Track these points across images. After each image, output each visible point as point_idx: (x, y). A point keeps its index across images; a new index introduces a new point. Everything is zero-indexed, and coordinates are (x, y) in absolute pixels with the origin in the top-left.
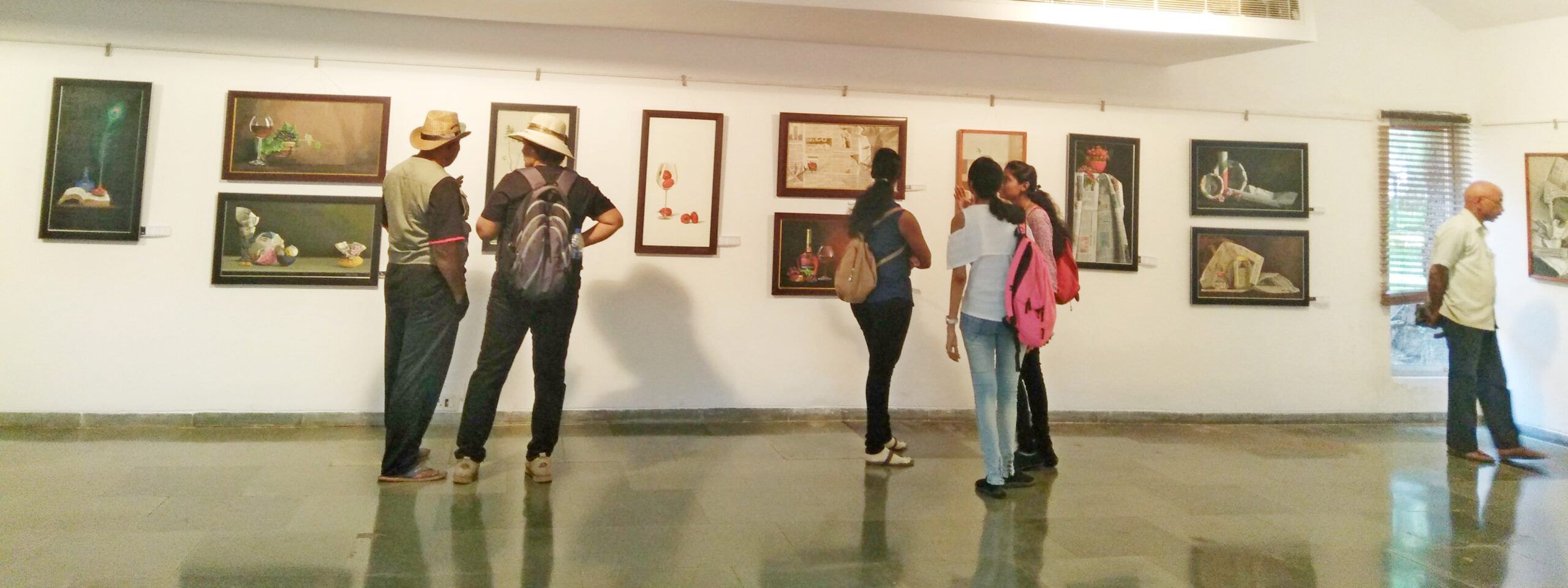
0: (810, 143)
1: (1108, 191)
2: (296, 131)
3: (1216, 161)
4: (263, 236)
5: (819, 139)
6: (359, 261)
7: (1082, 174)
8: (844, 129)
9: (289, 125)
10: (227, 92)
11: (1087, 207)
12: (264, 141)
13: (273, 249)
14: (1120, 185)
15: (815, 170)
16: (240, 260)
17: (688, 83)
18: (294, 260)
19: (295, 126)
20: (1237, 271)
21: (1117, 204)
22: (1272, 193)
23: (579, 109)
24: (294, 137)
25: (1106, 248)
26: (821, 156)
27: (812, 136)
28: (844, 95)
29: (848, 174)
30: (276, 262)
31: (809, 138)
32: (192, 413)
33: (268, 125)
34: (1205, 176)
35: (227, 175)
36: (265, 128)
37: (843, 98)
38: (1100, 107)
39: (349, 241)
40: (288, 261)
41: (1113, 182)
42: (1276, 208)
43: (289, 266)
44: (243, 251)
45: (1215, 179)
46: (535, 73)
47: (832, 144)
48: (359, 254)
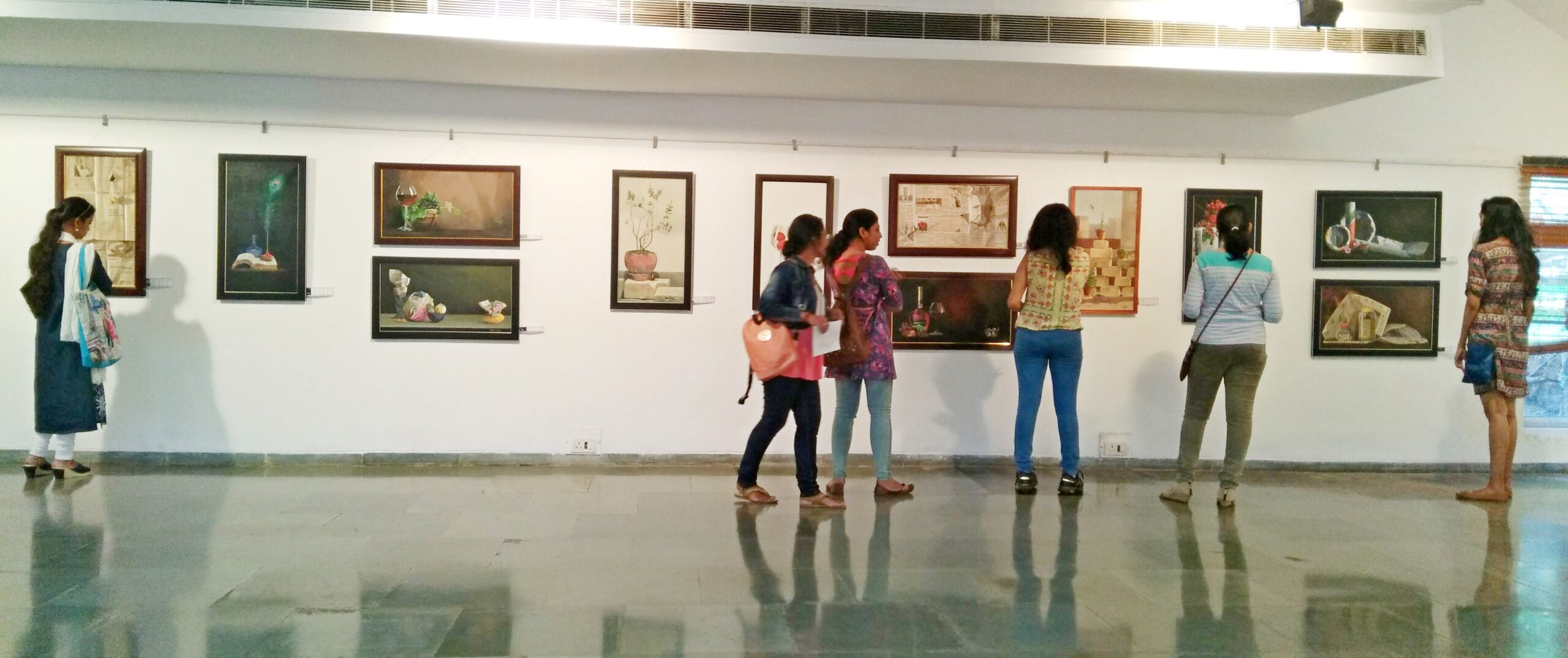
0: (920, 203)
2: (437, 199)
3: (1341, 213)
4: (414, 295)
5: (929, 199)
6: (501, 317)
7: (1201, 229)
8: (954, 189)
9: (431, 194)
10: (374, 164)
12: (410, 209)
13: (424, 307)
15: (926, 230)
16: (396, 317)
17: (798, 147)
18: (441, 319)
19: (436, 194)
20: (1362, 323)
22: (1402, 244)
23: (695, 175)
24: (437, 206)
26: (931, 214)
27: (921, 197)
28: (954, 155)
29: (958, 233)
30: (427, 318)
31: (919, 199)
32: (362, 453)
33: (412, 194)
34: (1331, 228)
35: (379, 241)
36: (410, 196)
37: (954, 158)
38: (1220, 161)
39: (492, 300)
40: (439, 317)
42: (1406, 258)
43: (440, 323)
44: (398, 309)
45: (1342, 231)
46: (653, 142)
47: (942, 204)
48: (501, 311)
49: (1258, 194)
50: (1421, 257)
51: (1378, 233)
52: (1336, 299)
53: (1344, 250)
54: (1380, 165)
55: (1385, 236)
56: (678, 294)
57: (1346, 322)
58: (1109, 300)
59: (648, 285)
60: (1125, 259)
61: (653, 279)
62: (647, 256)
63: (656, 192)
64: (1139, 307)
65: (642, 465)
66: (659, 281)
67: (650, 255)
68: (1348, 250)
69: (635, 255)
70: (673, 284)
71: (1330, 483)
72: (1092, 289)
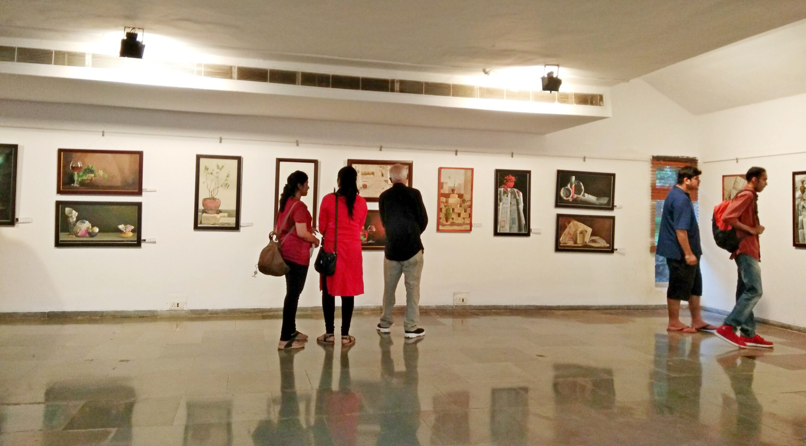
0: (363, 174)
1: (515, 197)
2: (94, 168)
3: (568, 181)
4: (80, 222)
5: (368, 172)
6: (131, 234)
7: (502, 189)
8: (381, 167)
9: (90, 166)
10: (57, 149)
11: (505, 206)
12: (78, 174)
13: (86, 229)
14: (521, 194)
15: (366, 188)
16: (69, 235)
17: (300, 144)
18: (96, 235)
19: (94, 166)
20: (578, 235)
21: (520, 204)
22: (596, 198)
23: (243, 158)
24: (94, 172)
25: (514, 225)
26: (369, 180)
27: (364, 171)
28: (381, 150)
30: (87, 235)
31: (363, 172)
32: (47, 311)
33: (79, 166)
34: (563, 188)
35: (59, 192)
36: (78, 167)
37: (380, 152)
38: (511, 155)
39: (126, 224)
40: (94, 234)
41: (517, 192)
42: (598, 205)
43: (94, 237)
44: (70, 230)
45: (568, 190)
46: (219, 140)
47: (375, 175)
48: (131, 231)
49: (529, 172)
50: (605, 205)
51: (585, 192)
52: (566, 223)
53: (569, 199)
54: (586, 159)
55: (588, 194)
56: (232, 221)
57: (571, 235)
58: (459, 225)
59: (215, 217)
60: (466, 204)
61: (218, 214)
62: (215, 201)
63: (220, 167)
64: (473, 228)
65: (210, 315)
66: (221, 214)
67: (216, 200)
68: (571, 200)
69: (208, 200)
70: (230, 216)
71: (564, 315)
72: (450, 219)
